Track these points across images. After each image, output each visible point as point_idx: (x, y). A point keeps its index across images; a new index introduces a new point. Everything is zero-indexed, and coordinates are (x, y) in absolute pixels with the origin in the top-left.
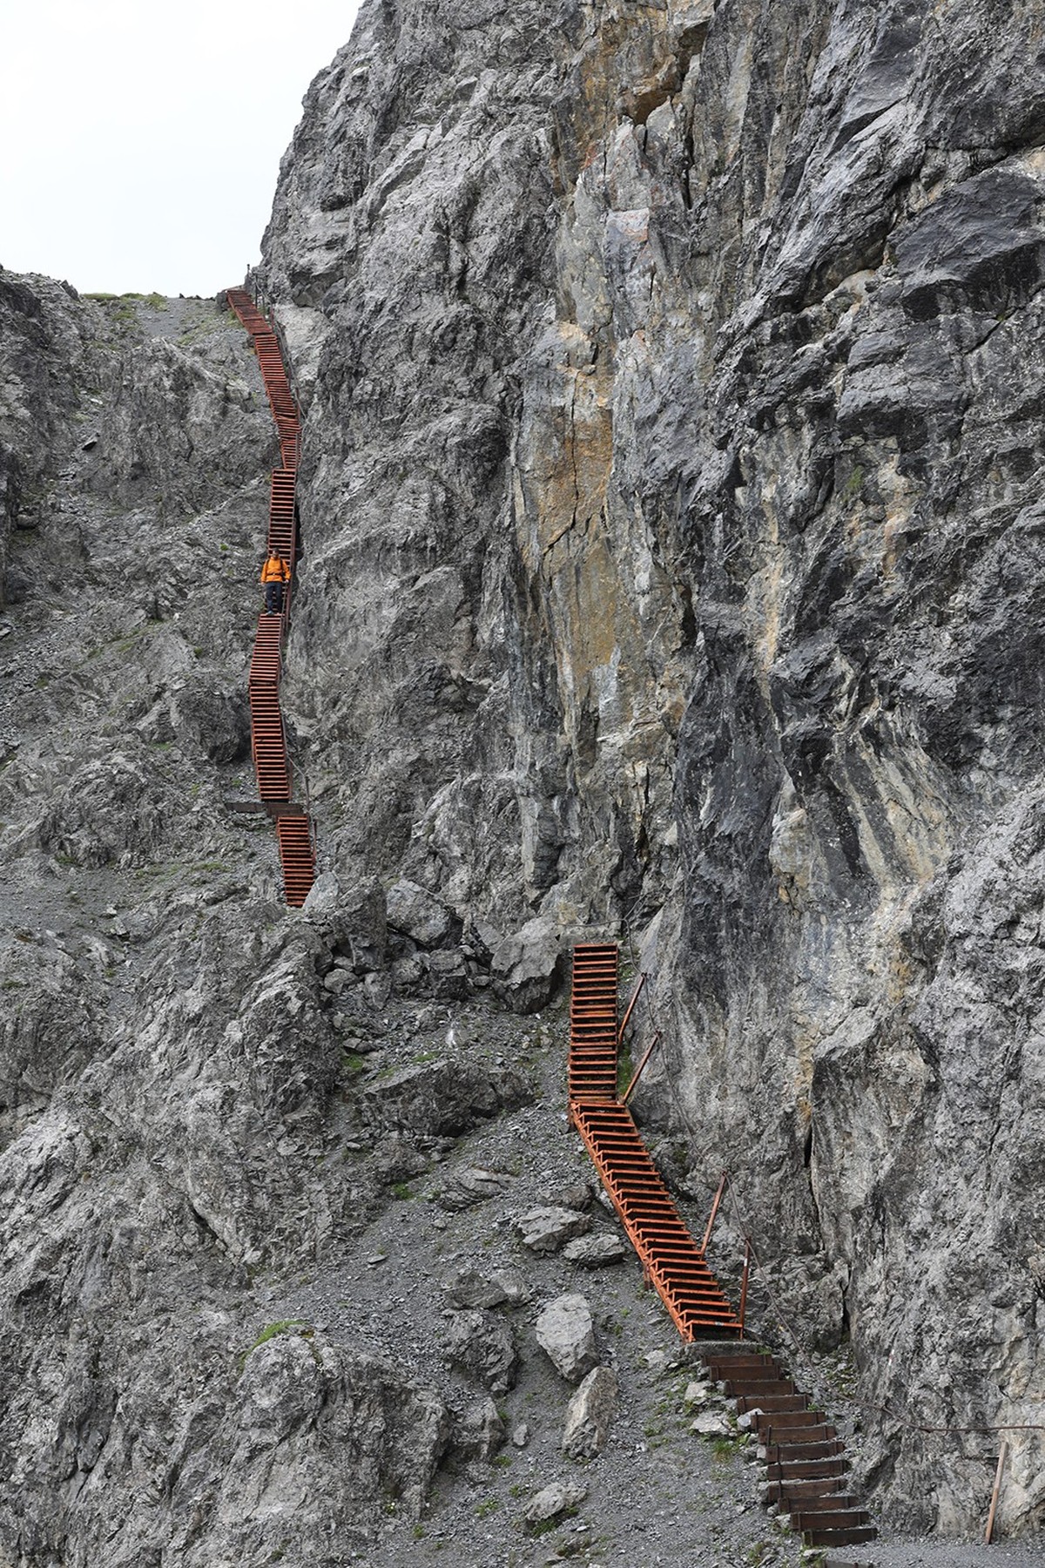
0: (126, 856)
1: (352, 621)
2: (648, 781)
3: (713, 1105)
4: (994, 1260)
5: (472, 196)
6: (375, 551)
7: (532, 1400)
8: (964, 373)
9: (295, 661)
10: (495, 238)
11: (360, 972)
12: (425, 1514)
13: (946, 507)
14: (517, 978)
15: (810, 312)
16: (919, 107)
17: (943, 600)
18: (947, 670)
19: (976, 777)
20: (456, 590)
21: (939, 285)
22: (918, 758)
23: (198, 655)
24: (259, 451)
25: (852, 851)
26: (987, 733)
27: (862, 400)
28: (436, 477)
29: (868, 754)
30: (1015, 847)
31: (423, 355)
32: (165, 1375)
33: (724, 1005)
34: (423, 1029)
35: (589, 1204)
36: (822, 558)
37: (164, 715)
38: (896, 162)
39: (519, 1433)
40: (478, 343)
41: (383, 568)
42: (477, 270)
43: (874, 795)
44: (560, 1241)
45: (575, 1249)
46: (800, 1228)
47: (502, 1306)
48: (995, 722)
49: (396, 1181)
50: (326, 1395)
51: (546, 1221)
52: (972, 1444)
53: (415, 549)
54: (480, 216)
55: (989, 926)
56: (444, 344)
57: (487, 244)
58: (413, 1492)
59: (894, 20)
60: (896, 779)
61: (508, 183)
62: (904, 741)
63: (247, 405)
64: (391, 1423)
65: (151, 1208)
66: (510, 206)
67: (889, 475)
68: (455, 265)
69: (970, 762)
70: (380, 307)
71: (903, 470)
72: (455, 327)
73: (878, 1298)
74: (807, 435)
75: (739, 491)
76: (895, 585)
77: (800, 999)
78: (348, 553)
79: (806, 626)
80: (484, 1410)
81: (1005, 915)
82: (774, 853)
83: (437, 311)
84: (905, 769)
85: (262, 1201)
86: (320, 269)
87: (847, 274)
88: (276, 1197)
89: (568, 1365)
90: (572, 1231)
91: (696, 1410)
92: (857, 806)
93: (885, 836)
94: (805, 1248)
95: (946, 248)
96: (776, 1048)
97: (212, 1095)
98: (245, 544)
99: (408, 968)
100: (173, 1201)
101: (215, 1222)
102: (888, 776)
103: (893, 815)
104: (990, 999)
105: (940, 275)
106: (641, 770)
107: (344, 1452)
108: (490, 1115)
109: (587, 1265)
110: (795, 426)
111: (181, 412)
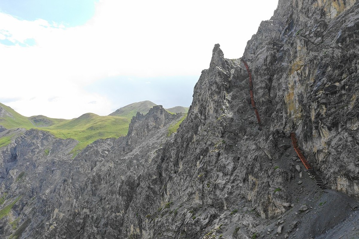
0: (244, 113)
1: (259, 93)
2: (296, 120)
3: (306, 149)
4: (338, 172)
5: (267, 57)
6: (261, 88)
7: (296, 173)
8: (330, 100)
9: (255, 96)
10: (269, 61)
11: (276, 136)
12: (290, 182)
13: (329, 110)
14: (287, 136)
15: (317, 94)
16: (326, 78)
17: (329, 118)
18: (330, 124)
19: (332, 132)
20: (268, 91)
21: (328, 94)
22: (327, 129)
23: (246, 95)
24: (247, 75)
25: (320, 134)
26: (333, 129)
27: (322, 102)
28: (265, 81)
29: (322, 128)
30: (338, 141)
31: (263, 71)
32: (266, 167)
33: (307, 142)
34: (281, 140)
35: (297, 157)
36: (318, 113)
37: (245, 100)
38: (325, 83)
39: (296, 176)
40: (268, 70)
41: (262, 89)
42: (268, 64)
43: (322, 131)
44: (296, 160)
45: (297, 161)
46: (315, 161)
47: (293, 166)
48: (334, 128)
49: (282, 154)
50: (282, 173)
51: (295, 158)
52: (335, 184)
53: (264, 88)
54: (268, 59)
55: (336, 146)
56: (265, 70)
57: (268, 62)
58: (289, 180)
59: (324, 71)
60: (324, 130)
61: (270, 56)
62: (325, 128)
63: (246, 71)
64: (287, 175)
65: (263, 154)
66: (270, 58)
67: (324, 107)
68: (266, 63)
69: (332, 131)
70: (259, 67)
71: (325, 107)
72: (266, 69)
73: (323, 168)
74: (317, 103)
75: (310, 107)
76: (324, 116)
77: (314, 144)
78: (259, 88)
79: (316, 118)
80: (293, 174)
81: (337, 146)
82: (313, 133)
83: (264, 67)
84: (325, 130)
85: (272, 154)
86: (250, 59)
87: (320, 91)
88: (273, 154)
89: (299, 171)
90: (297, 159)
91: (309, 176)
92: (320, 131)
93: (323, 134)
94: (315, 162)
95: (329, 90)
96: (312, 147)
97: (267, 146)
98: (248, 84)
99: (279, 135)
100: (265, 154)
101: (268, 156)
102: (323, 130)
103: (324, 132)
104: (336, 152)
105: (328, 93)
106: (295, 119)
107: (284, 177)
108: (288, 148)
109: (298, 162)
110: (315, 102)
111: (241, 72)
